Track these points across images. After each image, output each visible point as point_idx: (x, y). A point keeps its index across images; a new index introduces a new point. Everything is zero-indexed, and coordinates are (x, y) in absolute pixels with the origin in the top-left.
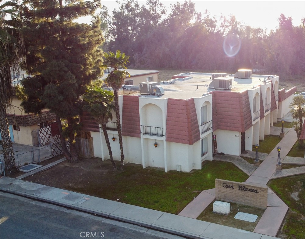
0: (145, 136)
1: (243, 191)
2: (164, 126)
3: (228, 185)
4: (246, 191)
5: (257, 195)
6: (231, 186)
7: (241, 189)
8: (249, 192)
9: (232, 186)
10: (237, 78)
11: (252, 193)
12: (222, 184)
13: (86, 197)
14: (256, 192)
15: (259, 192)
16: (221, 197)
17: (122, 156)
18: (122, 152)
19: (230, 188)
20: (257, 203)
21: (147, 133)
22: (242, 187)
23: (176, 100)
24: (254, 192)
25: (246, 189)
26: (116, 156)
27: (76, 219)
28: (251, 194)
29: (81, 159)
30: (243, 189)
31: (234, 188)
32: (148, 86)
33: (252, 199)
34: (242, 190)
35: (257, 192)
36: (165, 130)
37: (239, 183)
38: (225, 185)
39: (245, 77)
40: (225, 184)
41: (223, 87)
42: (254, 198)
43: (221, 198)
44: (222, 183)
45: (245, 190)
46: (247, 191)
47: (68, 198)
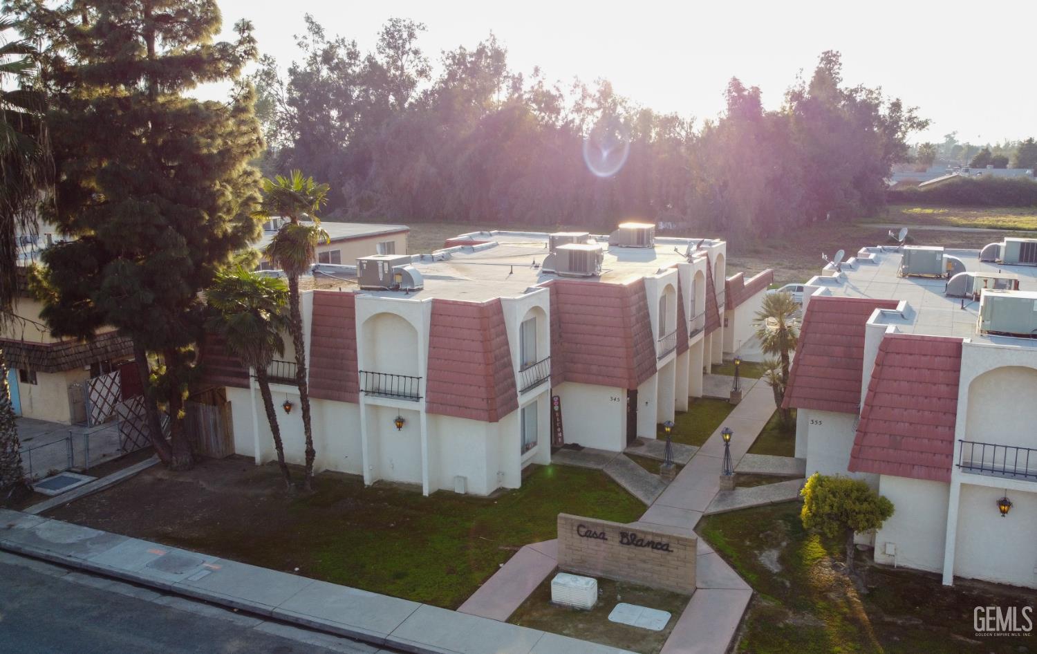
0: (371, 400)
1: (632, 546)
2: (422, 371)
3: (591, 531)
4: (641, 548)
5: (669, 558)
6: (598, 533)
7: (625, 540)
8: (646, 549)
9: (603, 533)
10: (617, 245)
11: (655, 551)
12: (575, 528)
13: (211, 562)
14: (667, 550)
15: (675, 550)
16: (572, 564)
17: (310, 453)
18: (309, 442)
19: (597, 538)
20: (668, 580)
21: (377, 392)
22: (627, 535)
23: (455, 303)
24: (661, 549)
25: (639, 541)
26: (294, 450)
27: (185, 621)
28: (653, 555)
29: (200, 459)
30: (633, 540)
31: (606, 539)
32: (380, 265)
33: (657, 568)
34: (628, 544)
35: (670, 549)
36: (423, 383)
37: (621, 525)
38: (583, 531)
39: (638, 243)
40: (584, 527)
41: (580, 271)
42: (661, 565)
43: (572, 566)
44: (576, 524)
45: (636, 545)
46: (641, 545)
47: (162, 564)
